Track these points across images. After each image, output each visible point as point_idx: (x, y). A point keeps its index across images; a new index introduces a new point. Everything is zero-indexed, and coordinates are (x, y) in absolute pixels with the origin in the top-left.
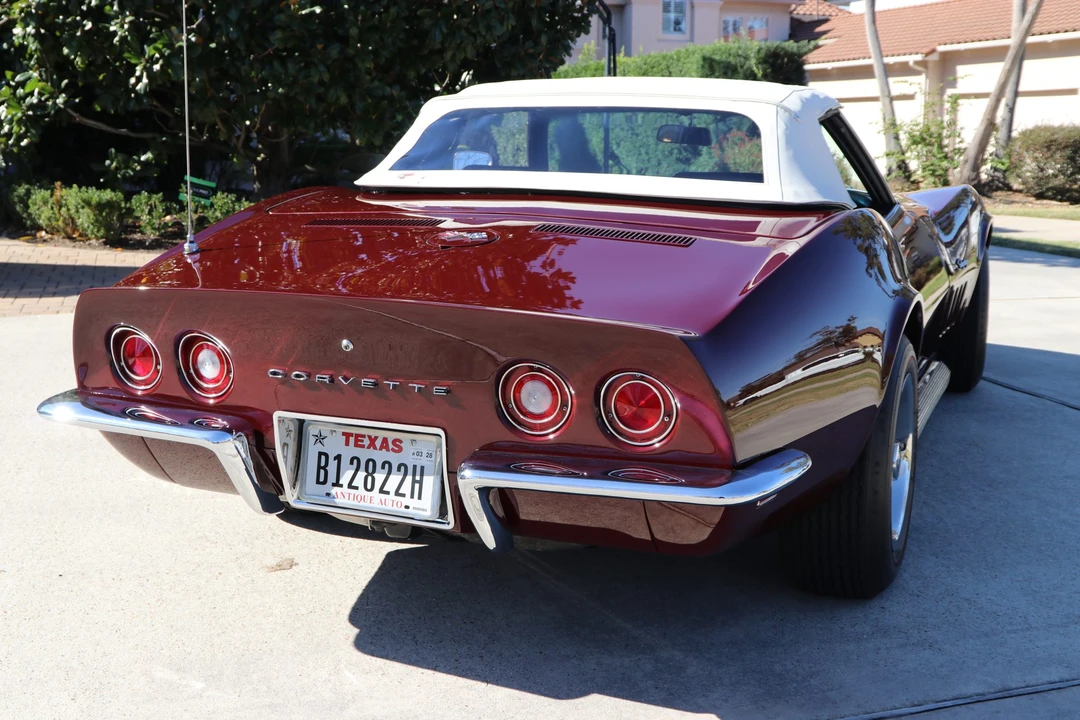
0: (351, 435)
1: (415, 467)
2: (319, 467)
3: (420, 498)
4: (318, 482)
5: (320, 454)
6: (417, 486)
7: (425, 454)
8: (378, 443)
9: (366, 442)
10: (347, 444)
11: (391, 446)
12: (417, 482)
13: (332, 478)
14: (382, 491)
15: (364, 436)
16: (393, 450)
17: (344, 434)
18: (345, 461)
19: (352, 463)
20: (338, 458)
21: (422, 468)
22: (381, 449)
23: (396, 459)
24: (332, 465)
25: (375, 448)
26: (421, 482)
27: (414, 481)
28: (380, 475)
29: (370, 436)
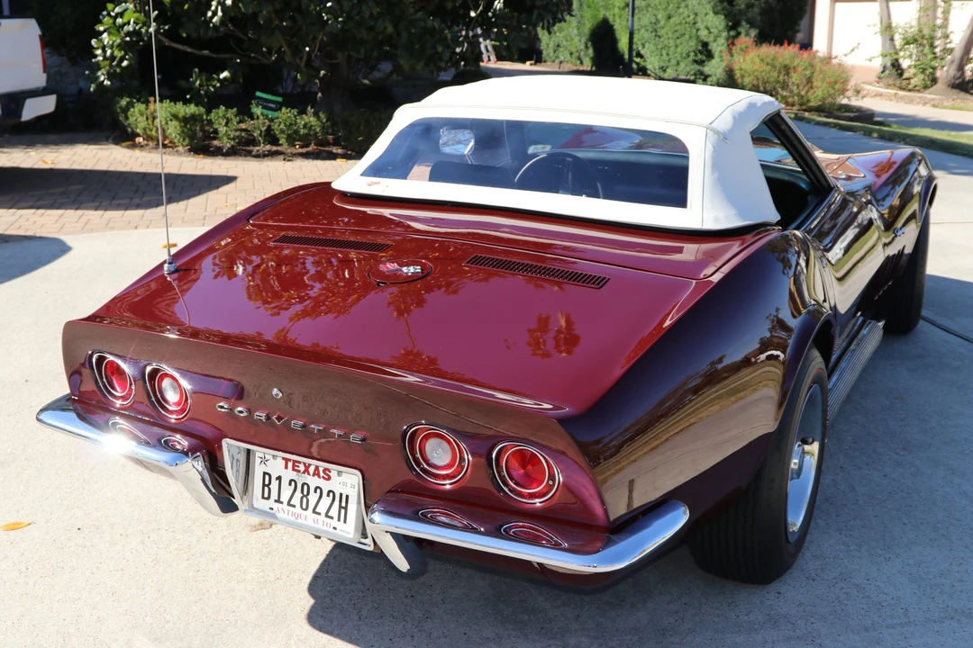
0: (290, 460)
1: (341, 495)
2: (264, 485)
3: (345, 522)
4: (263, 497)
5: (265, 474)
6: (343, 511)
7: (349, 485)
8: (312, 470)
9: (302, 468)
10: (286, 467)
11: (322, 474)
12: (343, 508)
13: (274, 495)
14: (314, 512)
15: (300, 463)
16: (323, 477)
17: (284, 459)
18: (285, 482)
19: (290, 484)
20: (279, 478)
21: (347, 497)
22: (313, 475)
23: (326, 486)
24: (275, 485)
25: (309, 474)
26: (346, 508)
27: (340, 507)
28: (313, 498)
29: (304, 464)
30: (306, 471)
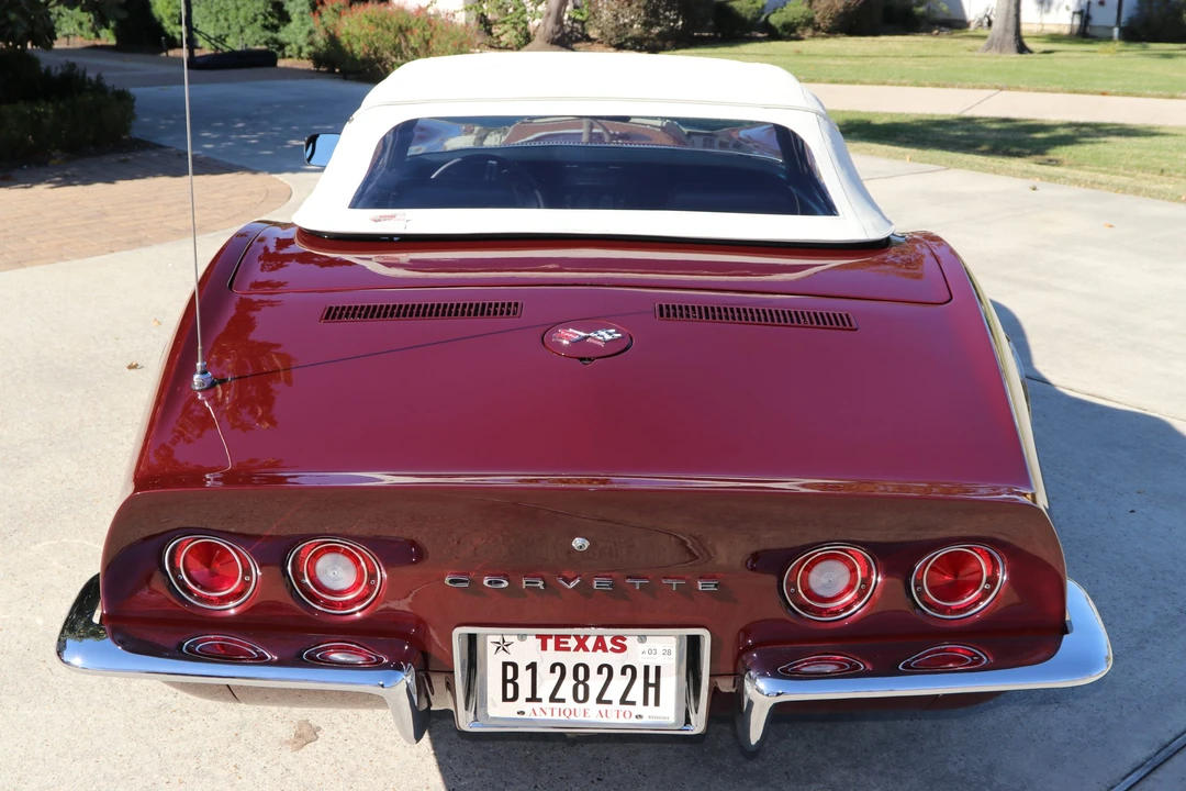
0: (550, 636)
1: (647, 668)
2: (505, 681)
3: (657, 703)
4: (505, 699)
5: (505, 665)
6: (652, 691)
7: (660, 652)
8: (590, 643)
9: (573, 643)
10: (544, 647)
11: (609, 645)
12: (652, 685)
13: (525, 691)
14: (599, 700)
15: (569, 636)
16: (612, 650)
17: (538, 636)
18: (542, 670)
19: (553, 670)
20: (533, 667)
21: (658, 669)
22: (595, 650)
23: (617, 661)
24: (524, 679)
25: (586, 649)
26: (657, 685)
27: (647, 685)
28: (596, 683)
29: (577, 637)
30: (581, 645)
